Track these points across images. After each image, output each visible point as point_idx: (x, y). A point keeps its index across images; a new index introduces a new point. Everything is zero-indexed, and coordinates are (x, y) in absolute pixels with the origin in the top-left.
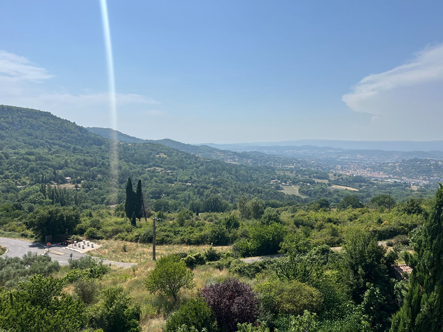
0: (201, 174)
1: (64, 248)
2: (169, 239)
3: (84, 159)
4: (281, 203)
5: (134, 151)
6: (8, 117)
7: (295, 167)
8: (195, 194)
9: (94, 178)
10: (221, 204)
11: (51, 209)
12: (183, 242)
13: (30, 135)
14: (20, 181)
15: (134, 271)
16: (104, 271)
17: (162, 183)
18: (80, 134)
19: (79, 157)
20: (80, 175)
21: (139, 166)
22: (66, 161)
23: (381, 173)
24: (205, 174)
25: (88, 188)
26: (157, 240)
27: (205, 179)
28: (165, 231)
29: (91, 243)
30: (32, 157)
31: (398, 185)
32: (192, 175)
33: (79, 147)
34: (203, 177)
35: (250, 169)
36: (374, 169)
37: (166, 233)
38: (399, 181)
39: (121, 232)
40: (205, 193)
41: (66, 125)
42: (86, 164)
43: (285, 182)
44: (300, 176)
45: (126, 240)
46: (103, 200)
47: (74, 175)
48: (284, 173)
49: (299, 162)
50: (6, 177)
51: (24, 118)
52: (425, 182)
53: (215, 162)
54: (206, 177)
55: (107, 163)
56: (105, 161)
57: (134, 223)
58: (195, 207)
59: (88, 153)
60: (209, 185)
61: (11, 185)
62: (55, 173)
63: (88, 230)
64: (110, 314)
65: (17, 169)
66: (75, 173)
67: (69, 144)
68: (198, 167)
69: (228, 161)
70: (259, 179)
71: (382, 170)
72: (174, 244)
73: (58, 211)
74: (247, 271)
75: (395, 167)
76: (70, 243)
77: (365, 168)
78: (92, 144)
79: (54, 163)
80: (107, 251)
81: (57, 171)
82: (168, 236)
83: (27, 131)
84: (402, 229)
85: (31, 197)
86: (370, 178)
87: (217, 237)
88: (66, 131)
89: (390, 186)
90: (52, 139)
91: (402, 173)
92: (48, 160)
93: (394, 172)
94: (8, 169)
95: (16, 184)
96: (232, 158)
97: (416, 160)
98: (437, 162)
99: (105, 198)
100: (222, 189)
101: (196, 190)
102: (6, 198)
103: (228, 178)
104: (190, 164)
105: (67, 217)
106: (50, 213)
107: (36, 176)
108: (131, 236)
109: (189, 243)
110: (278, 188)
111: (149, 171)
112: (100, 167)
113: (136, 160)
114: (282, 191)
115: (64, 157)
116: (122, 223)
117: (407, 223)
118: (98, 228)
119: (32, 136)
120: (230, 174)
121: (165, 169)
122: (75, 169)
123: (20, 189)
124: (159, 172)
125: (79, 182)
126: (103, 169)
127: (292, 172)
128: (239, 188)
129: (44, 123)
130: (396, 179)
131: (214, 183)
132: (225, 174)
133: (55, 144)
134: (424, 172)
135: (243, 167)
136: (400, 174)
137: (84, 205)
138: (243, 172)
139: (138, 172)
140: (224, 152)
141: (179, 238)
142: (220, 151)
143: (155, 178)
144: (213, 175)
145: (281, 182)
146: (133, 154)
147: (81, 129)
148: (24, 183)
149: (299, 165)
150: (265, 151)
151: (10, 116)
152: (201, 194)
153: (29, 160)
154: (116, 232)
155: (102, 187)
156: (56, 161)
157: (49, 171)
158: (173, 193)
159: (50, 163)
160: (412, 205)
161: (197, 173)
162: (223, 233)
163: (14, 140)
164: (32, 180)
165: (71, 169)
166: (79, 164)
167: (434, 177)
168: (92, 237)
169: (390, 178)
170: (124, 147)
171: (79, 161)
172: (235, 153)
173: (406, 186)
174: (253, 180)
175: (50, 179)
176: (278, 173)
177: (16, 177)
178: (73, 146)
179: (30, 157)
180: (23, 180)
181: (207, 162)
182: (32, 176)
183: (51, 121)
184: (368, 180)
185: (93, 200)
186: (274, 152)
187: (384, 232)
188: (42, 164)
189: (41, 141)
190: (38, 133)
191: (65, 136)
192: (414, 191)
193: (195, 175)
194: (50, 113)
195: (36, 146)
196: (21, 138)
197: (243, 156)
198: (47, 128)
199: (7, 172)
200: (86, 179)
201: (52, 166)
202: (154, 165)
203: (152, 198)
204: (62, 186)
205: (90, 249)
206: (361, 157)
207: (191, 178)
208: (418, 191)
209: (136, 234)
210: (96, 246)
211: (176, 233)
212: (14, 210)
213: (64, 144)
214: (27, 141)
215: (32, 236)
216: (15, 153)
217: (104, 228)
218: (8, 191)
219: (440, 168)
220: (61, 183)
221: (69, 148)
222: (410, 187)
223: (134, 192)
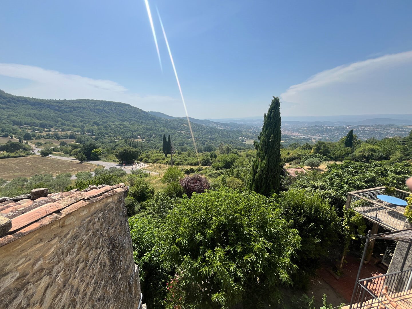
0: (204, 134)
1: (131, 166)
2: (182, 163)
3: (146, 127)
4: (243, 148)
5: (170, 123)
6: (109, 107)
7: (253, 131)
8: (200, 144)
9: (151, 136)
10: (212, 148)
11: (125, 148)
12: (188, 164)
13: (120, 115)
14: (116, 138)
15: (160, 175)
16: (146, 176)
17: (184, 138)
18: (144, 115)
19: (144, 126)
20: (145, 135)
21: (173, 130)
22: (138, 128)
23: (297, 133)
24: (206, 134)
25: (148, 141)
26: (176, 163)
27: (206, 136)
28: (180, 159)
29: (144, 164)
30: (122, 126)
31: (305, 139)
32: (199, 134)
33: (144, 121)
34: (205, 135)
35: (229, 131)
36: (293, 131)
37: (180, 160)
38: (306, 137)
39: (160, 160)
40: (206, 144)
41: (137, 110)
42: (147, 130)
43: (247, 138)
44: (254, 135)
45: (162, 164)
46: (155, 147)
47: (142, 135)
48: (247, 133)
49: (254, 128)
50: (110, 136)
51: (117, 107)
52: (320, 138)
53: (211, 128)
54: (206, 135)
55: (157, 129)
56: (156, 128)
57: (166, 156)
58: (200, 150)
59: (148, 124)
60: (208, 140)
61: (112, 140)
62: (132, 134)
63: (144, 159)
64: (138, 191)
65: (115, 132)
66: (142, 134)
67: (139, 120)
68: (202, 131)
69: (218, 128)
70: (234, 137)
71: (298, 131)
72: (184, 165)
73: (128, 149)
74: (214, 175)
75: (305, 130)
76: (134, 164)
77: (289, 131)
78: (150, 120)
79: (132, 129)
80: (151, 168)
81: (133, 133)
82: (181, 161)
83: (119, 113)
84: (299, 157)
85: (120, 145)
86: (291, 136)
87: (205, 162)
88: (137, 113)
89: (301, 139)
90: (131, 117)
91: (308, 133)
92: (129, 128)
93: (304, 133)
94: (110, 132)
95: (115, 139)
96: (220, 126)
97: (316, 126)
98: (327, 127)
99: (156, 146)
100: (214, 141)
101: (201, 142)
102: (110, 146)
103: (218, 136)
104: (199, 129)
105: (133, 152)
106: (125, 150)
107: (124, 135)
108: (164, 161)
109: (191, 165)
110: (243, 141)
111: (178, 133)
112: (154, 131)
113: (171, 127)
114: (245, 142)
115: (136, 126)
116: (160, 156)
117: (302, 154)
118: (149, 158)
119: (121, 116)
120: (219, 134)
121: (186, 132)
122: (142, 132)
123: (117, 142)
124: (183, 133)
125: (144, 138)
126: (155, 132)
127: (250, 133)
128: (223, 141)
129: (126, 109)
130: (305, 136)
131: (210, 139)
132: (216, 134)
133: (132, 120)
134: (320, 132)
135: (225, 131)
136: (307, 134)
137: (146, 148)
138: (225, 133)
139: (173, 133)
140: (216, 123)
141: (187, 162)
142: (214, 122)
143: (181, 136)
144: (210, 135)
145: (245, 138)
146: (170, 124)
147: (144, 112)
148: (118, 139)
149: (254, 129)
150: (237, 122)
151: (110, 106)
152: (204, 144)
153: (120, 128)
154: (157, 160)
155: (155, 141)
156: (133, 128)
157: (130, 133)
158: (189, 143)
159: (130, 129)
160: (307, 146)
161: (202, 133)
162: (209, 160)
163: (113, 118)
164: (122, 137)
165: (140, 132)
166: (144, 129)
167: (325, 135)
168: (146, 162)
169: (301, 135)
170: (165, 121)
171: (144, 128)
172: (222, 124)
173: (309, 140)
174: (230, 137)
175: (131, 137)
176: (243, 133)
177: (115, 136)
178: (141, 121)
179: (121, 126)
180: (118, 137)
181: (207, 128)
182: (122, 136)
183: (130, 108)
184: (290, 137)
185: (151, 147)
186: (242, 123)
187: (289, 158)
188: (126, 130)
189: (126, 118)
190: (124, 114)
191: (137, 116)
192: (313, 142)
193: (201, 135)
194: (129, 104)
195: (124, 121)
196: (116, 117)
197: (226, 125)
198: (128, 112)
199: (110, 134)
200: (147, 137)
201: (131, 131)
202: (180, 130)
203: (179, 146)
204: (136, 140)
205: (143, 167)
206: (287, 125)
207: (199, 136)
208: (315, 142)
209: (166, 161)
210: (146, 165)
211: (185, 160)
212: (112, 150)
213: (136, 120)
214: (119, 119)
215: (118, 161)
216: (114, 125)
217: (152, 158)
218: (111, 143)
219: (328, 130)
220: (136, 139)
221: (139, 122)
222: (311, 140)
223: (167, 141)
